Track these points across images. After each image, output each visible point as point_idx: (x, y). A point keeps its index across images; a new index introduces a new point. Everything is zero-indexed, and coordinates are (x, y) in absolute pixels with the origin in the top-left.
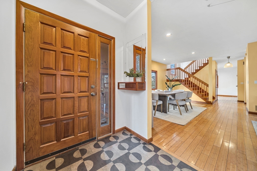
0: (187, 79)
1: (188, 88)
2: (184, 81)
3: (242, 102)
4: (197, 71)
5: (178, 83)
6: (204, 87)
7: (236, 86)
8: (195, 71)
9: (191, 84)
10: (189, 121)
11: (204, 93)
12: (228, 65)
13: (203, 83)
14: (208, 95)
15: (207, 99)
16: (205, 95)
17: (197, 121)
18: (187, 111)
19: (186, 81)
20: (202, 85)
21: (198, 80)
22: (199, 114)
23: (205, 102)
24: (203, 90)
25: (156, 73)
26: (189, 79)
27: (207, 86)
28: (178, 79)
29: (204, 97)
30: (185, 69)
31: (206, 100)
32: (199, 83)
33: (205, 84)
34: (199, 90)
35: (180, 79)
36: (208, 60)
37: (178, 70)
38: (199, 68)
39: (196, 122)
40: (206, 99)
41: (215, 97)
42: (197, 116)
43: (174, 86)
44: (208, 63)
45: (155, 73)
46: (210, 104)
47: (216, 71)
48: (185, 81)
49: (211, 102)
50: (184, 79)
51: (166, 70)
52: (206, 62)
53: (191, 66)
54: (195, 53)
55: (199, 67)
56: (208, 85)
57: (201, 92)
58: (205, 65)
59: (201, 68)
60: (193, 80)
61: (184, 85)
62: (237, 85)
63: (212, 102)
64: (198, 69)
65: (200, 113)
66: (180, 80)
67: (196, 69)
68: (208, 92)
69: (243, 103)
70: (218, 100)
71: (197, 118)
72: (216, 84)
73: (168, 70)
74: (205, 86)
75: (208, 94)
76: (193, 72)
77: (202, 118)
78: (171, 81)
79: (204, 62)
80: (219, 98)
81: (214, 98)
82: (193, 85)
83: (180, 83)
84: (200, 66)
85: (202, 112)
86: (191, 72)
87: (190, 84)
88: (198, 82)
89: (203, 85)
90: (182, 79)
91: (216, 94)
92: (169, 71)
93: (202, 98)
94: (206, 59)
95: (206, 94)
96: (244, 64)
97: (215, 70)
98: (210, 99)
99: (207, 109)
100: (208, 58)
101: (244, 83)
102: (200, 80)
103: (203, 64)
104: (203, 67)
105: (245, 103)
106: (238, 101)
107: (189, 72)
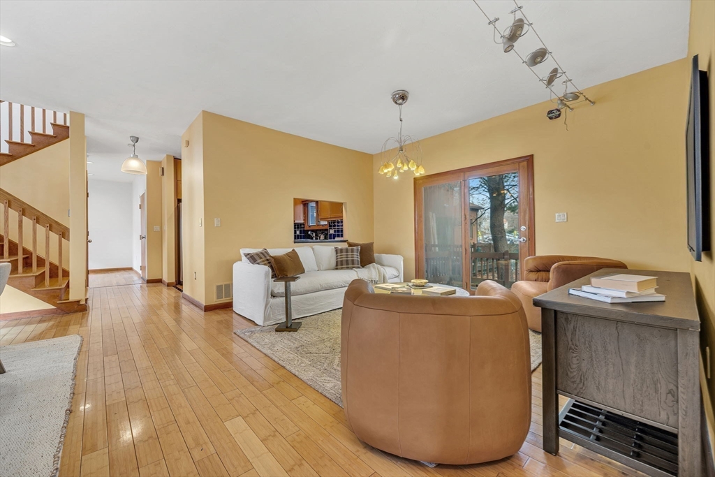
3: (157, 284)
6: (48, 238)
7: (140, 238)
11: (47, 271)
12: (135, 164)
13: (40, 219)
20: (34, 231)
21: (12, 203)
22: (69, 391)
23: (52, 307)
27: (64, 233)
29: (48, 286)
31: (55, 297)
38: (11, 151)
40: (57, 294)
44: (56, 139)
46: (76, 311)
49: (79, 301)
56: (68, 230)
57: (30, 266)
58: (44, 141)
63: (83, 302)
65: (71, 376)
68: (66, 268)
74: (54, 237)
79: (39, 130)
84: (16, 140)
85: (76, 366)
89: (41, 230)
93: (36, 295)
99: (85, 339)
100: (65, 115)
101: (161, 228)
102: (25, 206)
103: (30, 133)
104: (33, 148)
105: (168, 284)
106: (149, 282)
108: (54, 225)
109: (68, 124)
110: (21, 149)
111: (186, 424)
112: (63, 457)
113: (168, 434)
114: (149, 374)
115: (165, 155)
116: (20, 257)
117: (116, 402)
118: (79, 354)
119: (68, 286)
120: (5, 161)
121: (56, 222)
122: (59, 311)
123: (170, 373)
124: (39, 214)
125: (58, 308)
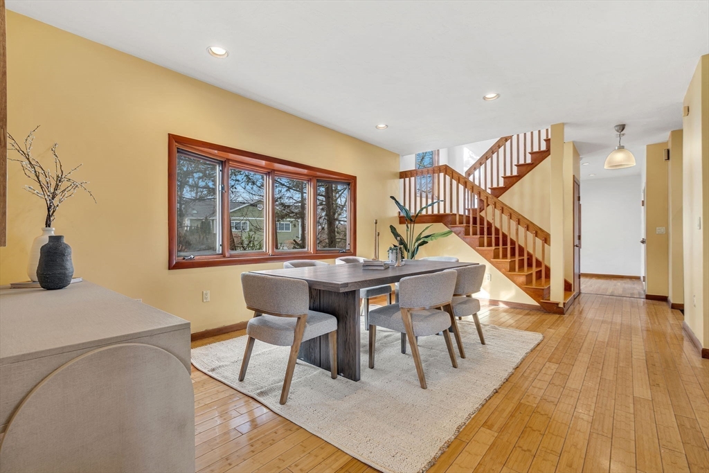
0: (471, 211)
1: (477, 251)
2: (461, 223)
3: (661, 302)
4: (511, 181)
5: (440, 227)
6: (534, 243)
7: (643, 242)
8: (504, 182)
9: (486, 233)
10: (449, 436)
11: (534, 270)
12: (619, 157)
13: (529, 226)
14: (548, 276)
15: (545, 292)
16: (539, 274)
17: (490, 428)
18: (459, 360)
19: (468, 222)
20: (526, 237)
21: (512, 215)
22: (506, 375)
23: (537, 304)
24: (530, 257)
25: (353, 184)
26: (483, 214)
27: (546, 239)
28: (442, 212)
29: (534, 285)
30: (469, 175)
31: (539, 296)
32: (517, 230)
33: (536, 232)
34: (517, 258)
35: (448, 211)
36: (548, 141)
37: (442, 175)
38: (518, 172)
39: (486, 437)
40: (540, 294)
41: (572, 283)
42: (496, 392)
43: (426, 240)
44: (547, 153)
45: (349, 184)
46: (555, 313)
47: (576, 184)
48: (464, 221)
49: (557, 304)
50: (461, 212)
51: (398, 175)
52: (543, 148)
53: (489, 162)
54: (498, 95)
55: (518, 166)
56: (549, 235)
57: (523, 266)
58: (540, 156)
59: (525, 169)
60: (494, 215)
61: (463, 239)
62: (643, 236)
63: (561, 306)
64: (515, 173)
65: (514, 365)
66: (447, 215)
67: (508, 174)
68: (547, 264)
69: (664, 303)
70: (582, 295)
71: (496, 401)
72: (576, 234)
73: (403, 175)
74: (539, 242)
75: (548, 270)
76: (495, 185)
77: (520, 405)
78: (413, 219)
79: (536, 149)
80: (586, 286)
81: (568, 287)
82: (509, 247)
83: (447, 229)
84: (522, 162)
85: (523, 360)
86: (489, 185)
87: (482, 233)
88: (513, 223)
89: (530, 236)
90: (455, 211)
91: (576, 271)
92: (407, 179)
93: (526, 290)
94: (543, 137)
95: (541, 271)
96: (668, 159)
97: (574, 181)
98: (557, 294)
99: (545, 340)
100: (547, 130)
101: (667, 229)
102: (520, 217)
103: (530, 153)
104: (532, 166)
105: (673, 304)
106: (648, 297)
107: (483, 186)
108: (539, 232)
109: (549, 137)
110: (524, 169)
111: (567, 465)
112: (473, 419)
113: (544, 460)
114: (572, 397)
115: (670, 132)
116: (526, 257)
117: (528, 404)
118: (532, 351)
119: (549, 287)
120: (515, 181)
121: (540, 229)
122: (542, 309)
123: (593, 408)
124: (528, 223)
125: (542, 306)
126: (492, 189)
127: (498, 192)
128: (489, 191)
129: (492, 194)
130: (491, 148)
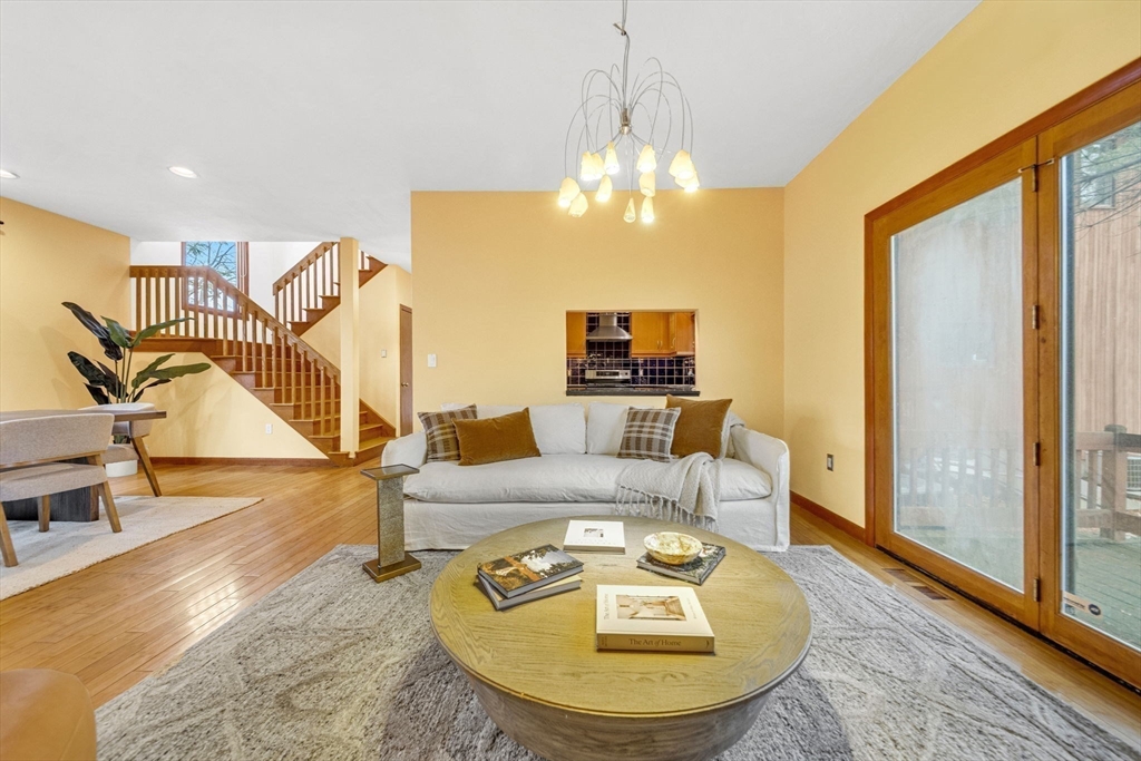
15: (335, 442)
21: (298, 346)
23: (326, 457)
35: (212, 335)
38: (338, 292)
41: (397, 427)
49: (347, 455)
50: (230, 337)
51: (127, 271)
56: (340, 372)
61: (253, 393)
66: (210, 341)
67: (327, 293)
73: (137, 272)
76: (300, 318)
86: (304, 306)
90: (220, 336)
93: (313, 441)
97: (402, 310)
102: (307, 348)
107: (281, 320)
108: (329, 368)
119: (339, 436)
121: (330, 364)
122: (332, 462)
124: (318, 356)
125: (331, 459)
126: (293, 324)
127: (300, 328)
128: (289, 326)
129: (293, 330)
130: (307, 257)
